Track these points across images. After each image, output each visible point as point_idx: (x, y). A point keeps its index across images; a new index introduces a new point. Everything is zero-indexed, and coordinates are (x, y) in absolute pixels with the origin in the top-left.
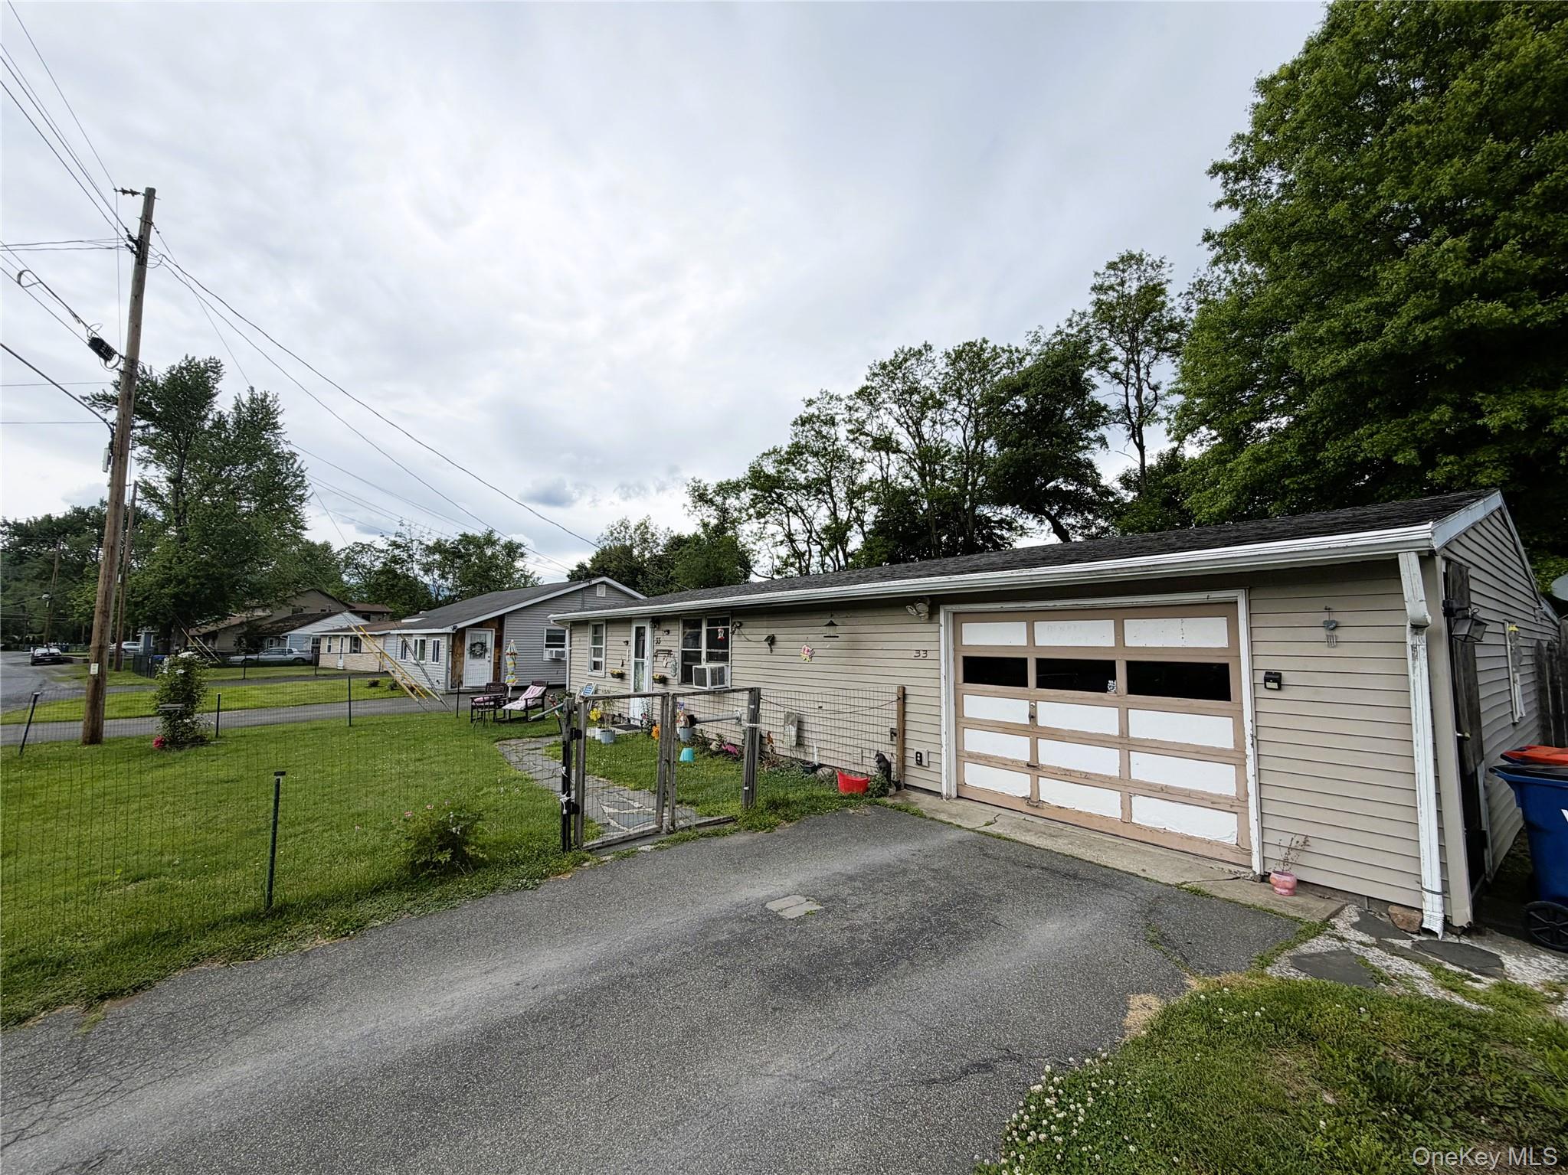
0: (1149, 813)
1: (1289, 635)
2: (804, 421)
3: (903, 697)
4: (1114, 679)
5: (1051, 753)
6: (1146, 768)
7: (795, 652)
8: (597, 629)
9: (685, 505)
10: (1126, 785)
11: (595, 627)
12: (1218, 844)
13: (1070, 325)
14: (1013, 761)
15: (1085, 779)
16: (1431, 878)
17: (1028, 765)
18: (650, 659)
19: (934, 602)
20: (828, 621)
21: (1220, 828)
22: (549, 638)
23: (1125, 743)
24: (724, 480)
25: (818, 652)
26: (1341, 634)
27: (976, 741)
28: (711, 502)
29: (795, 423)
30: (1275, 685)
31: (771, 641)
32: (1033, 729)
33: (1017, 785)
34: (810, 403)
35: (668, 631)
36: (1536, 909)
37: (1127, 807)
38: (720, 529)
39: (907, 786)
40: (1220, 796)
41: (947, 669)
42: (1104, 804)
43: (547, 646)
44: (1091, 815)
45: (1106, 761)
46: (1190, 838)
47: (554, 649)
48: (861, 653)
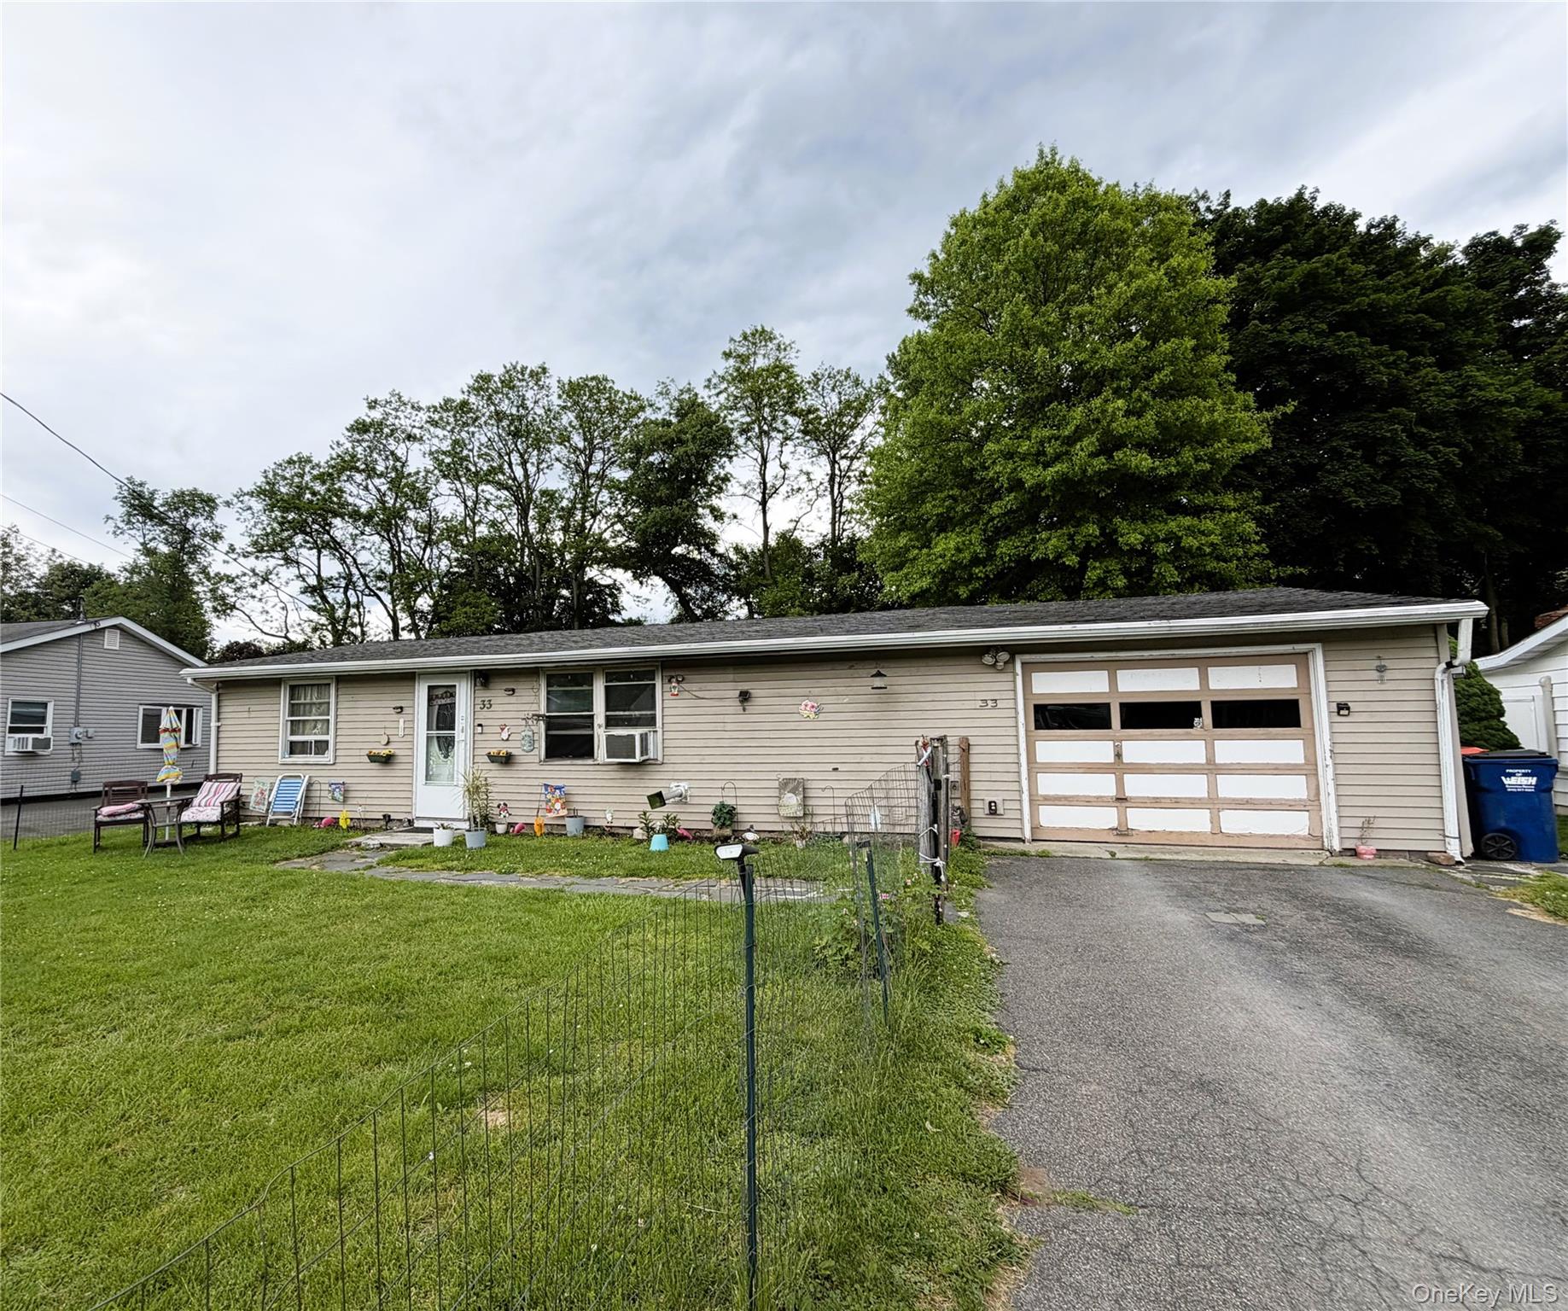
0: (1235, 823)
1: (1352, 676)
2: (361, 428)
3: (964, 748)
4: (1200, 716)
5: (1135, 785)
6: (1229, 787)
7: (794, 708)
8: (294, 691)
10: (1214, 804)
11: (293, 688)
12: (1294, 836)
14: (1098, 797)
15: (1176, 803)
16: (1452, 828)
17: (1118, 799)
18: (470, 732)
20: (874, 672)
21: (1296, 824)
22: (16, 717)
23: (1212, 768)
25: (827, 708)
26: (1388, 675)
27: (1049, 784)
30: (1346, 712)
31: (745, 697)
32: (1118, 767)
33: (1106, 818)
35: (513, 690)
37: (1215, 820)
39: (976, 837)
40: (1295, 800)
41: (1016, 717)
42: (1196, 822)
43: (12, 730)
44: (1181, 833)
45: (1196, 786)
46: (1271, 836)
47: (31, 736)
48: (899, 706)
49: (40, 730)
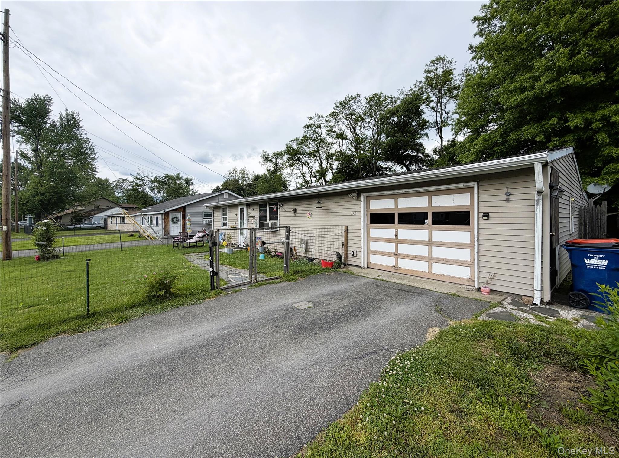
0: (439, 269)
1: (492, 198)
2: (308, 127)
3: (347, 230)
4: (427, 219)
5: (403, 249)
6: (438, 252)
7: (305, 215)
8: (224, 210)
9: (260, 162)
10: (431, 260)
11: (223, 208)
12: (463, 279)
13: (415, 87)
14: (389, 253)
15: (415, 258)
16: (538, 286)
17: (394, 254)
18: (247, 221)
19: (359, 192)
20: (317, 202)
21: (463, 273)
22: (205, 215)
23: (430, 243)
24: (276, 152)
25: (313, 214)
26: (512, 197)
27: (374, 246)
28: (271, 160)
29: (305, 127)
30: (486, 218)
31: (295, 211)
32: (396, 240)
33: (390, 262)
34: (311, 119)
35: (253, 209)
36: (572, 295)
37: (430, 267)
38: (275, 172)
39: (348, 264)
40: (464, 261)
41: (364, 219)
42: (422, 267)
43: (204, 219)
44: (417, 271)
45: (423, 251)
46: (453, 277)
47: (207, 220)
48: (330, 214)
49: (211, 219)
